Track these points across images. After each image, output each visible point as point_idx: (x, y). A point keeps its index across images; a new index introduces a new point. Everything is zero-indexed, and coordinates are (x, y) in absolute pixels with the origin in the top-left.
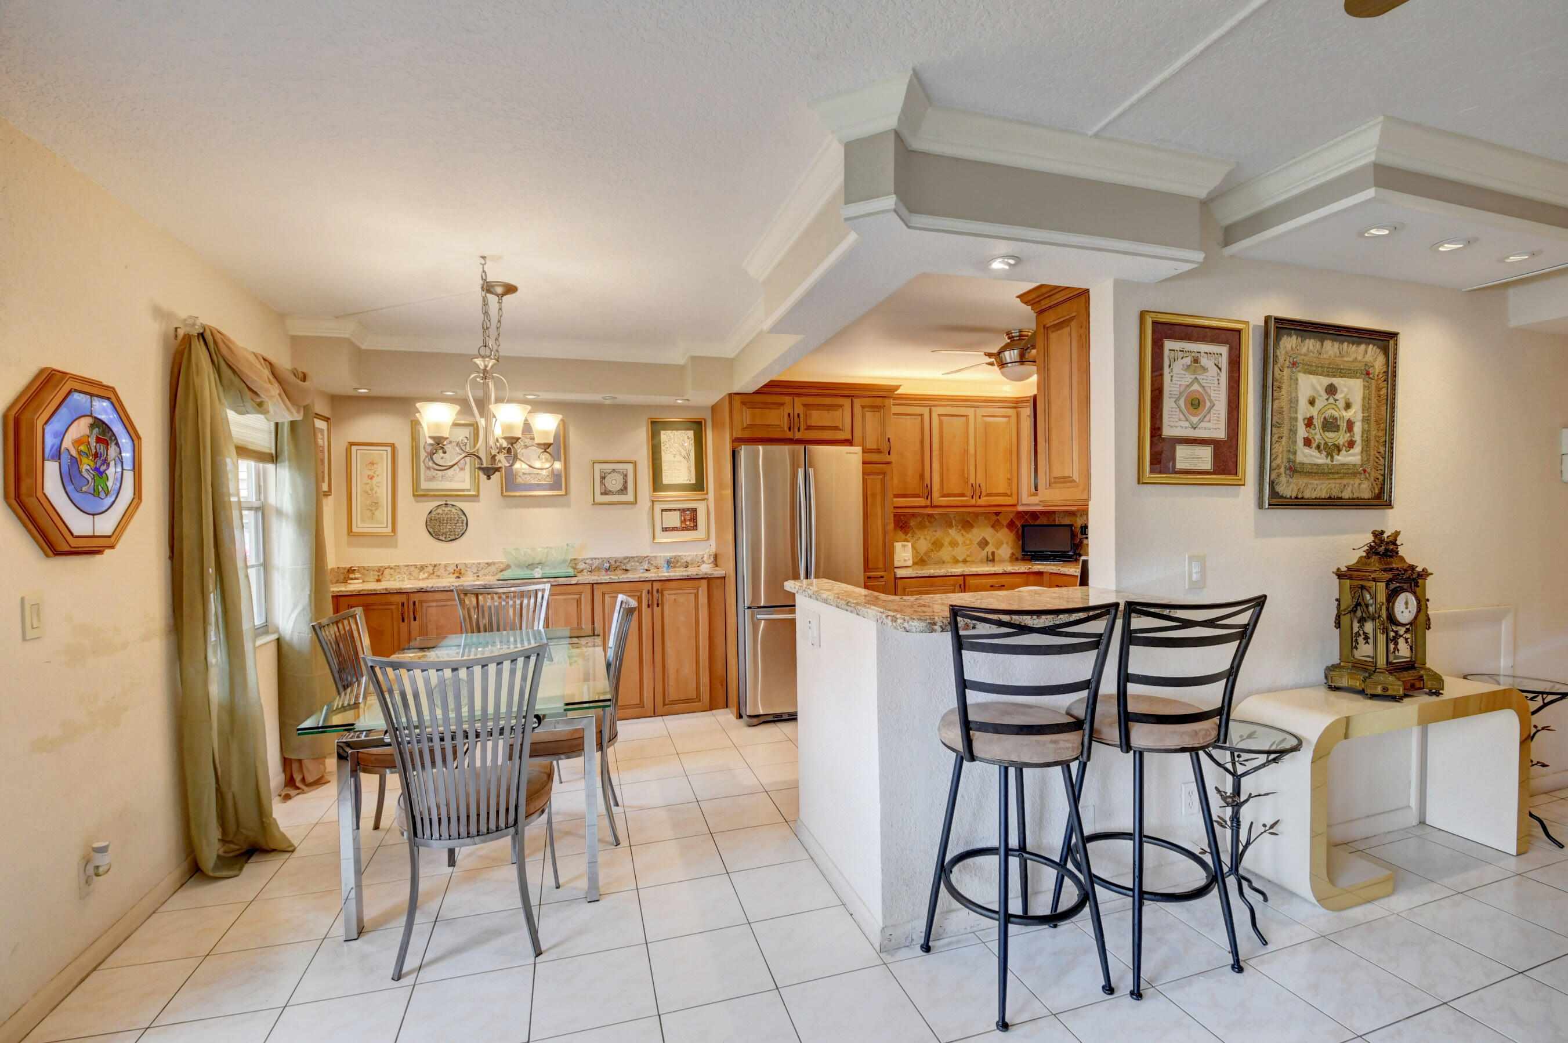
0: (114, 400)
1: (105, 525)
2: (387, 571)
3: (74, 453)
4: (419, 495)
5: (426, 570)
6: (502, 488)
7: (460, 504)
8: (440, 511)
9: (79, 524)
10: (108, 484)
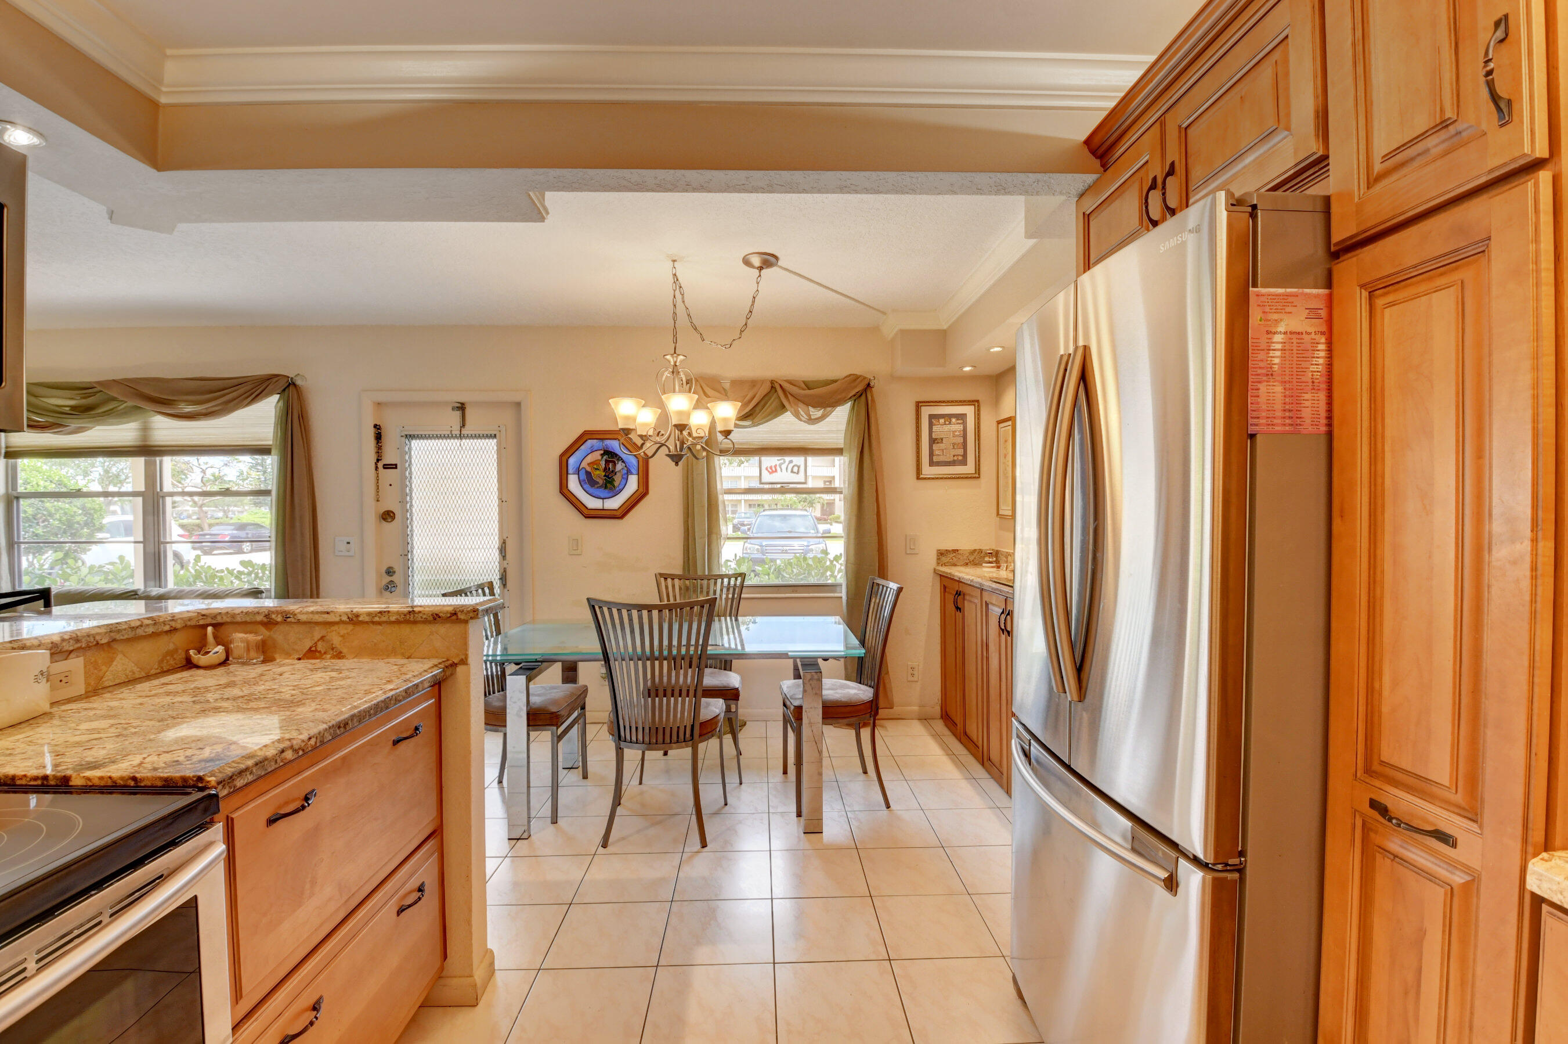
0: (620, 439)
1: (614, 503)
3: (589, 469)
10: (616, 484)
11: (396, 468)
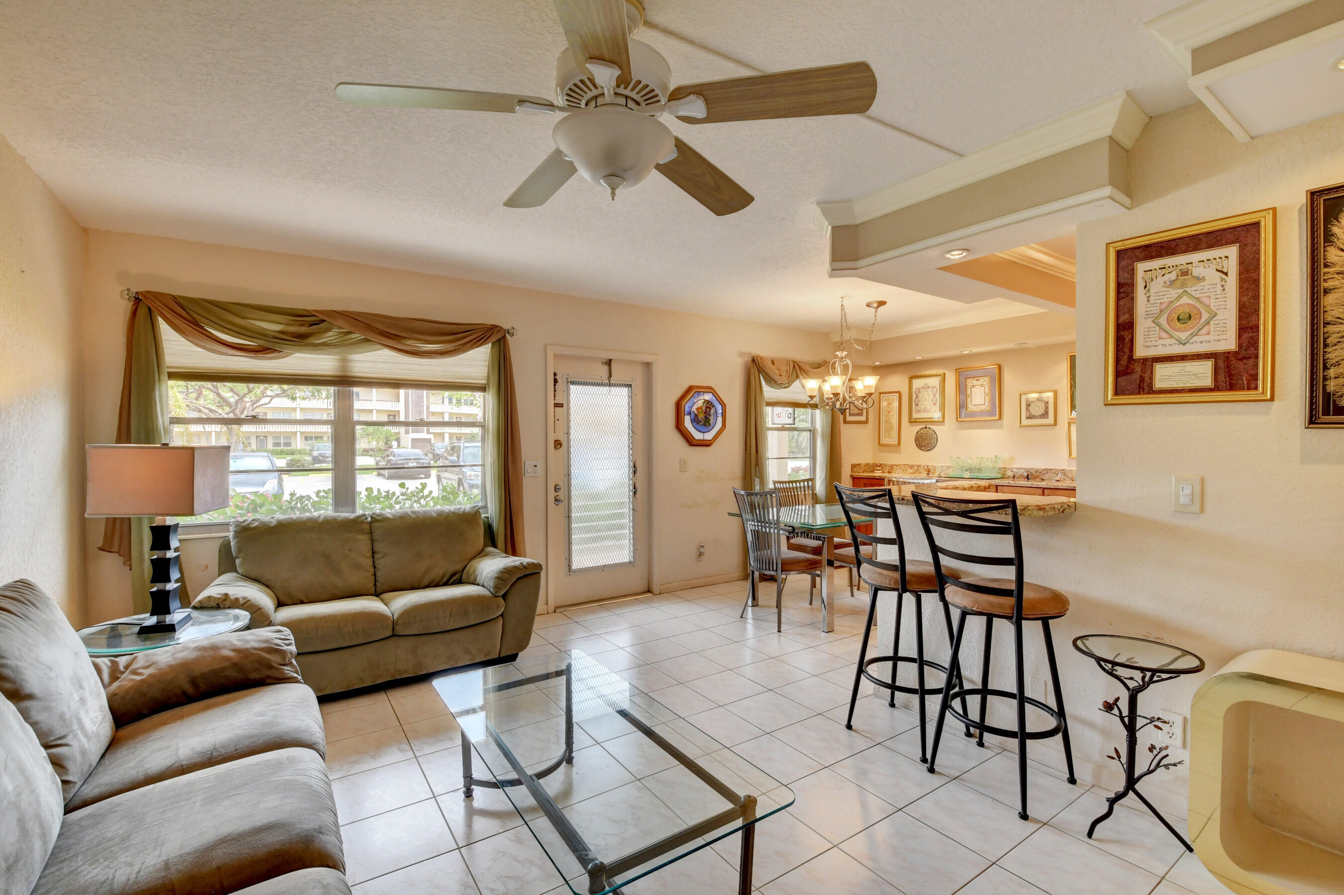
0: (713, 392)
1: (709, 436)
2: (895, 467)
3: (696, 412)
4: (912, 421)
5: (914, 468)
6: (957, 416)
7: (934, 427)
8: (922, 432)
9: (698, 436)
10: (711, 422)
11: (562, 406)
